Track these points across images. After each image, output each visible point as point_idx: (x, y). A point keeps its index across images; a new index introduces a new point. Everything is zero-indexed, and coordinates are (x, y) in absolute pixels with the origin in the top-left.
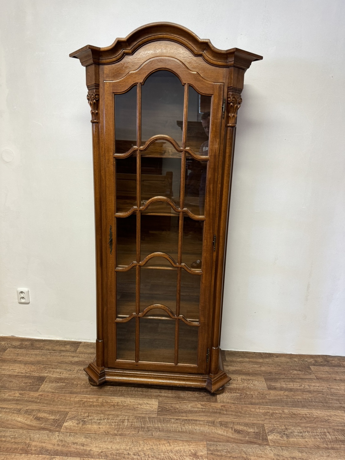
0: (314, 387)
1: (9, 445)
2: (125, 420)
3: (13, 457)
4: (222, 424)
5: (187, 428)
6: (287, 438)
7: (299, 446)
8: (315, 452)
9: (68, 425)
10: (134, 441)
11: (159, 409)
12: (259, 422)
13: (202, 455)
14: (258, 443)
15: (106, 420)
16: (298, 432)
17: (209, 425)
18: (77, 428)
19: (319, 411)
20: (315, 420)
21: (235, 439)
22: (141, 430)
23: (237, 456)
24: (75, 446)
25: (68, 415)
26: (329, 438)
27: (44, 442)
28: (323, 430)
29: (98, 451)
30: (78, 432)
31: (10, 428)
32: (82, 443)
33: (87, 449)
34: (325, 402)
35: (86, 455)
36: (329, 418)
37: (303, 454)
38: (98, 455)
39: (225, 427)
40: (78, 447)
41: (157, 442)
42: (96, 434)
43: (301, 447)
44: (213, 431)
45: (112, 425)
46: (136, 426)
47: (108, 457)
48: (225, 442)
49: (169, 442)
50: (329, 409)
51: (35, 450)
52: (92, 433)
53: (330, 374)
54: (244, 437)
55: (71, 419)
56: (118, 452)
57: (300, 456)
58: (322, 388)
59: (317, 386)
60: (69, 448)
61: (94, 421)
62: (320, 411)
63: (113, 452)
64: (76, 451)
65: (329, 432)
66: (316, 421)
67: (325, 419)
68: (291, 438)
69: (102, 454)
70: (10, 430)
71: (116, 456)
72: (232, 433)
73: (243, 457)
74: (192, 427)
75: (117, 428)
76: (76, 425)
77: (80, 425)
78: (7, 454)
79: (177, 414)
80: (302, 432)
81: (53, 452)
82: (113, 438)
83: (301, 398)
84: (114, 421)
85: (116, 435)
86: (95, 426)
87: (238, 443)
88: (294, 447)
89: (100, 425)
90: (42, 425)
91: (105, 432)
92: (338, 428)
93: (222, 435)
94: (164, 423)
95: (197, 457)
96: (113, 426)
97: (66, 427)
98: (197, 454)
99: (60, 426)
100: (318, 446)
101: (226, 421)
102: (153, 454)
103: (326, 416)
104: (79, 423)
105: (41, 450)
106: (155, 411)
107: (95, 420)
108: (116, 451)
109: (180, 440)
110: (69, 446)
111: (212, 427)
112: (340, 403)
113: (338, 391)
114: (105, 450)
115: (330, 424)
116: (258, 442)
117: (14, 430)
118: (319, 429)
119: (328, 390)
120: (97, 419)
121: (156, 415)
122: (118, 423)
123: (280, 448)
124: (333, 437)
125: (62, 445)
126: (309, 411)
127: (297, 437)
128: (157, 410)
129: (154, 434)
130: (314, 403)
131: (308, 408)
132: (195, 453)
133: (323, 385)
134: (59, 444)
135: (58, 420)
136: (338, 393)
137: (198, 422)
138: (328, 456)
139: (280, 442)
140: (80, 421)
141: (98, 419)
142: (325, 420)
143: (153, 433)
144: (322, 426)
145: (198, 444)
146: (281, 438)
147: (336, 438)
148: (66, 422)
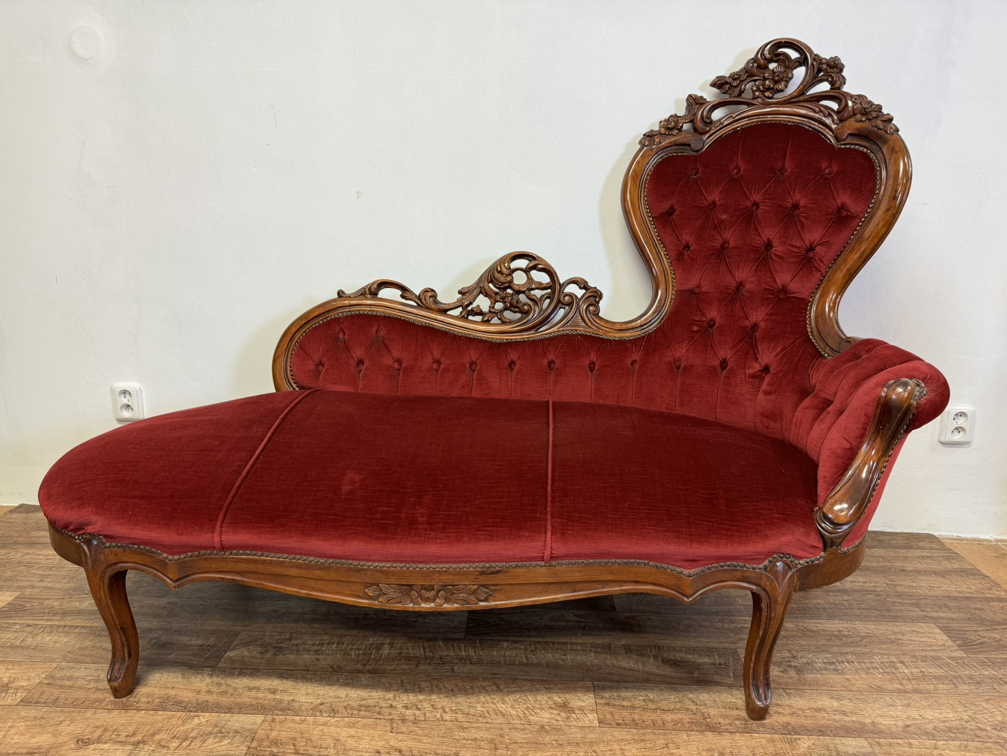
0: (854, 584)
1: (81, 694)
2: (383, 644)
3: (89, 715)
4: (629, 649)
5: (542, 657)
6: (798, 674)
7: (830, 688)
8: (873, 698)
9: (236, 656)
10: (405, 682)
11: (470, 623)
12: (722, 645)
13: (582, 706)
14: (726, 683)
15: (335, 645)
16: (824, 663)
17: (596, 652)
18: (259, 661)
19: (871, 625)
20: (865, 641)
21: (664, 676)
22: (425, 662)
23: (672, 707)
24: (253, 693)
25: (239, 638)
26: (904, 672)
27: (173, 688)
28: (888, 658)
29: (312, 702)
30: (261, 668)
31: (87, 663)
32: (271, 687)
33: (283, 698)
34: (885, 610)
35: (281, 710)
36: (900, 637)
37: (842, 702)
38: (312, 709)
39: (637, 655)
40: (260, 695)
41: (465, 684)
42: (308, 670)
43: (834, 689)
44: (608, 663)
45: (349, 654)
46: (412, 655)
47: (338, 713)
48: (641, 683)
49: (495, 684)
50: (895, 620)
51: (148, 702)
52: (297, 668)
53: (889, 561)
54: (687, 673)
55: (246, 644)
56: (364, 702)
57: (835, 706)
58: (873, 584)
59: (860, 582)
60: (238, 697)
61: (304, 648)
62: (875, 624)
63: (352, 704)
64: (254, 702)
65: (902, 662)
66: (866, 643)
67: (888, 639)
68: (808, 673)
69: (321, 707)
70: (88, 667)
71: (360, 710)
72: (658, 667)
73: (688, 709)
74: (553, 656)
75: (362, 660)
76: (259, 655)
77: (269, 655)
78: (73, 711)
79: (515, 632)
80: (834, 663)
81: (195, 705)
82: (352, 679)
83: (823, 602)
84: (355, 648)
85: (360, 672)
86: (306, 656)
87: (673, 684)
88: (817, 690)
89: (319, 654)
90: (170, 657)
91: (332, 667)
92: (924, 654)
93: (632, 670)
94: (482, 650)
95: (569, 711)
96: (353, 657)
97: (231, 660)
98: (569, 706)
99: (217, 657)
100: (879, 687)
101: (639, 644)
102: (456, 706)
103: (889, 632)
104: (266, 651)
105: (164, 702)
106: (461, 628)
107: (307, 646)
108: (358, 702)
109: (526, 680)
110: (237, 693)
111: (605, 656)
112: (923, 611)
113: (914, 591)
114: (329, 700)
115: (903, 648)
116: (724, 681)
117: (96, 665)
118: (877, 656)
119: (887, 588)
120: (312, 643)
121: (464, 634)
122: (365, 649)
123: (781, 691)
124: (914, 671)
125: (220, 693)
126: (847, 626)
127: (823, 672)
128: (464, 626)
129: (458, 669)
130: (856, 611)
131: (843, 620)
132: (564, 703)
133: (876, 579)
134: (212, 690)
135: (212, 647)
136: (913, 592)
137: (569, 646)
138: (908, 705)
139: (780, 681)
140: (269, 647)
141: (314, 644)
142: (889, 641)
143: (456, 668)
144: (884, 652)
145: (571, 686)
146: (781, 674)
147: (923, 672)
148: (234, 649)
